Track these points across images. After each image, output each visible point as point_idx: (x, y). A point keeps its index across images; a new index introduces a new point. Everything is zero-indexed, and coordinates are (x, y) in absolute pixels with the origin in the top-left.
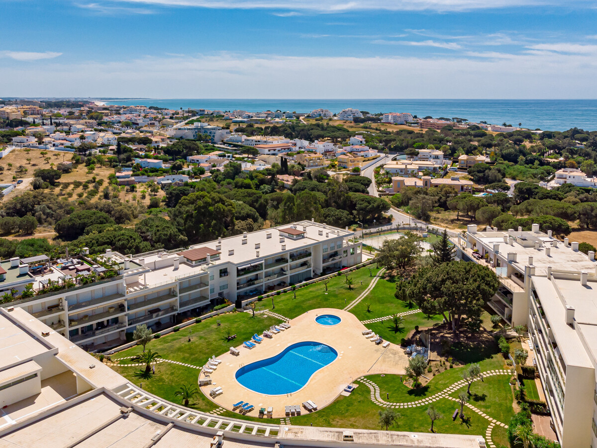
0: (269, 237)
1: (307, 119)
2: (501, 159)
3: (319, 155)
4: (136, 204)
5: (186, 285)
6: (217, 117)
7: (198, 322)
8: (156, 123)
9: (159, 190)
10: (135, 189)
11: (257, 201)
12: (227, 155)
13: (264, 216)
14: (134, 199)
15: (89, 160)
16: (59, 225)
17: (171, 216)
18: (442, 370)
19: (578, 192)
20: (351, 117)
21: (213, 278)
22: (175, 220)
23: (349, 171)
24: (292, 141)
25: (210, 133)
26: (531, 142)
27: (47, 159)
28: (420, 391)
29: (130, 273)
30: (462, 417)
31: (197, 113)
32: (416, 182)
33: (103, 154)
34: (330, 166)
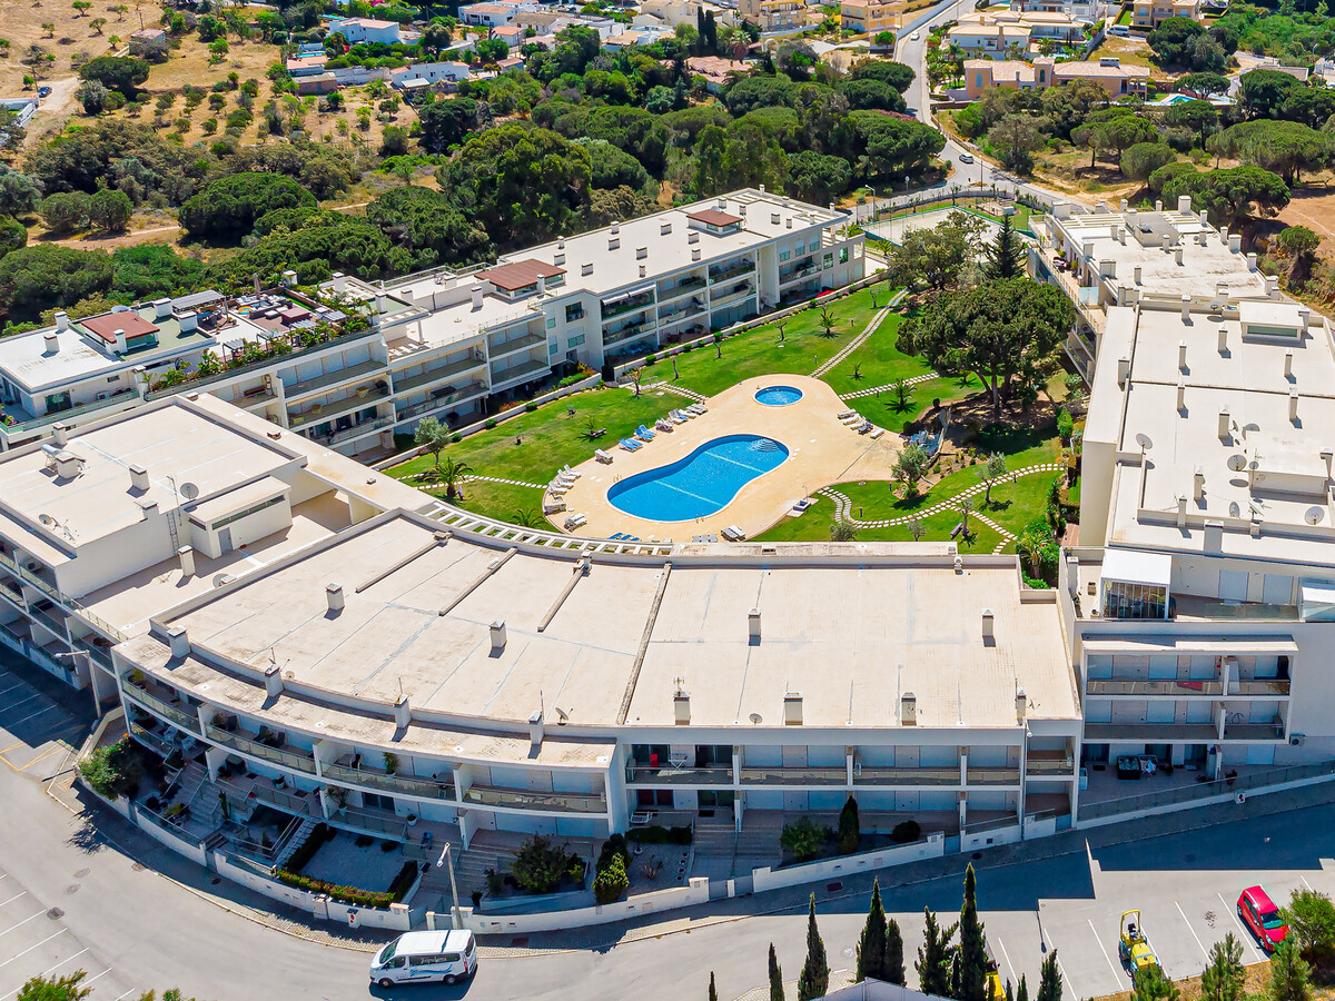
0: (666, 231)
4: (351, 146)
5: (501, 340)
7: (530, 409)
9: (399, 105)
10: (340, 106)
11: (640, 137)
13: (657, 169)
14: (343, 131)
15: (208, 24)
16: (189, 210)
17: (444, 181)
18: (956, 468)
21: (553, 323)
22: (454, 191)
23: (867, 39)
27: (97, 24)
28: (914, 501)
29: (391, 320)
30: (965, 534)
32: (1018, 73)
33: (239, 4)
34: (823, 27)
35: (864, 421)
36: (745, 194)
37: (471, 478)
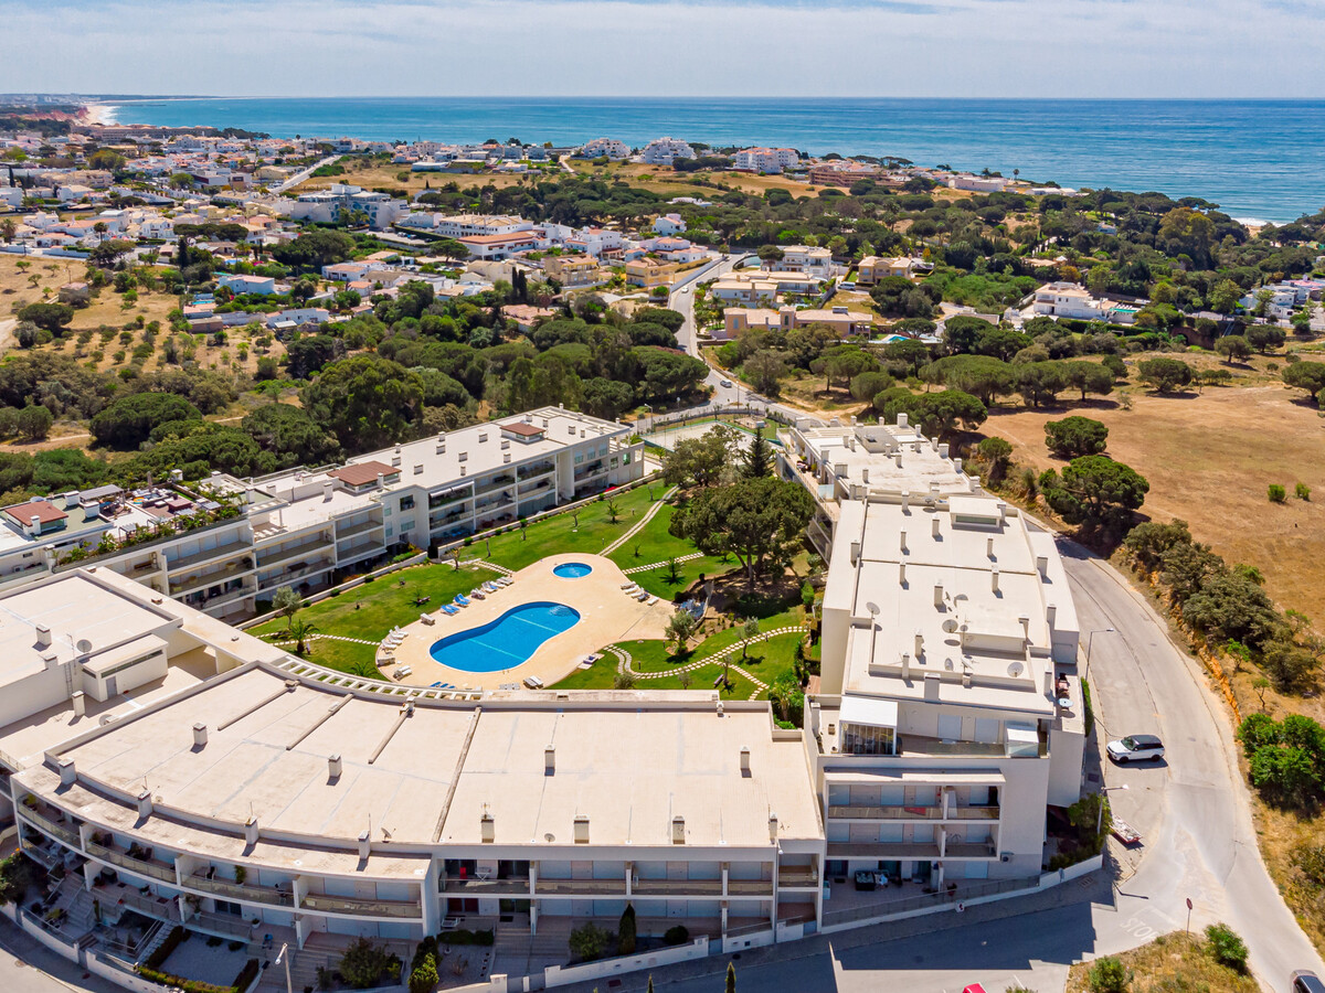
0: (483, 439)
1: (575, 162)
2: (944, 262)
3: (590, 260)
4: (231, 372)
5: (347, 525)
6: (379, 157)
7: (368, 580)
8: (247, 178)
9: (272, 341)
10: (225, 341)
11: (464, 366)
12: (403, 258)
13: (477, 391)
14: (225, 360)
15: (122, 279)
16: (99, 422)
17: (305, 400)
18: (719, 630)
19: (1056, 334)
20: (669, 158)
21: (389, 511)
22: (313, 407)
23: (646, 292)
24: (536, 227)
25: (367, 207)
26: (1020, 218)
27: (34, 279)
28: (683, 656)
29: (257, 509)
30: (726, 684)
31: (335, 149)
32: (767, 319)
33: (148, 264)
34: (612, 283)
35: (642, 591)
36: (548, 411)
37: (318, 636)
